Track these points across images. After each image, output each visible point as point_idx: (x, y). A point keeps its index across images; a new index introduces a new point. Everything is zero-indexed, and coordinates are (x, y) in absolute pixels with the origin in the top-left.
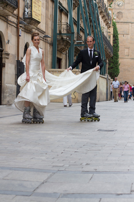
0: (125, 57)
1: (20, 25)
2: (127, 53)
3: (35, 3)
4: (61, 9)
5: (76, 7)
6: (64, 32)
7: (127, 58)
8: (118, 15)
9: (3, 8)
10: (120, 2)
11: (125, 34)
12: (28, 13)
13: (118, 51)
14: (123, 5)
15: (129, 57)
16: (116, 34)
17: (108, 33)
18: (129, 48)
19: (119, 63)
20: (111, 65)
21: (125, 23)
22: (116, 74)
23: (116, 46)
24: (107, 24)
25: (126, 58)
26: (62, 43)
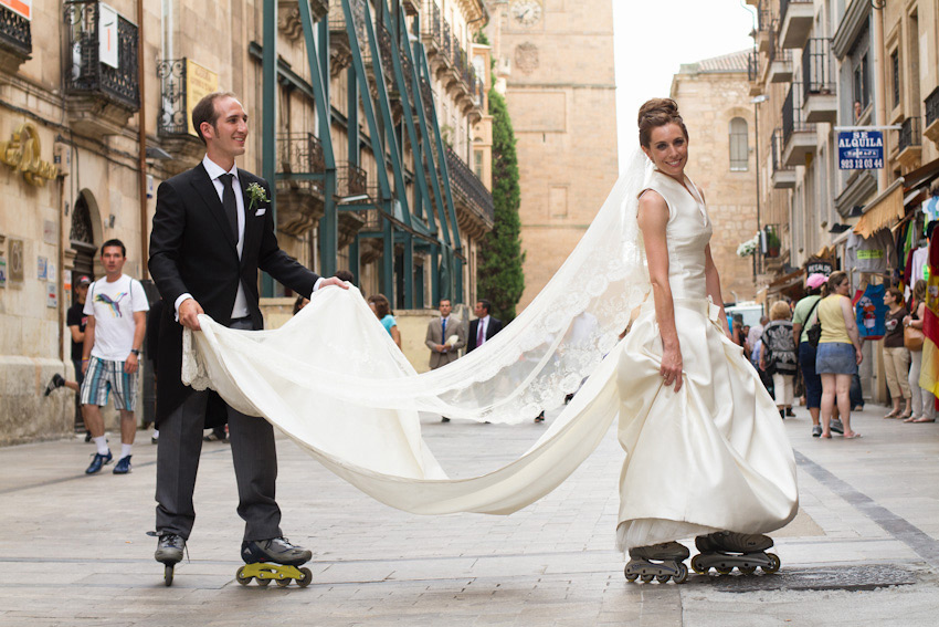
0: (553, 222)
1: (149, 161)
2: (559, 204)
3: (199, 83)
4: (286, 83)
5: (341, 67)
6: (300, 165)
7: (562, 227)
8: (518, 56)
9: (95, 115)
10: (527, 7)
11: (550, 132)
12: (173, 117)
13: (518, 206)
14: (539, 15)
15: (568, 222)
16: (507, 140)
17: (472, 143)
18: (565, 187)
19: (522, 252)
20: (493, 262)
21: (548, 86)
22: (513, 294)
23: (507, 187)
24: (468, 109)
25: (556, 227)
26: (293, 206)
